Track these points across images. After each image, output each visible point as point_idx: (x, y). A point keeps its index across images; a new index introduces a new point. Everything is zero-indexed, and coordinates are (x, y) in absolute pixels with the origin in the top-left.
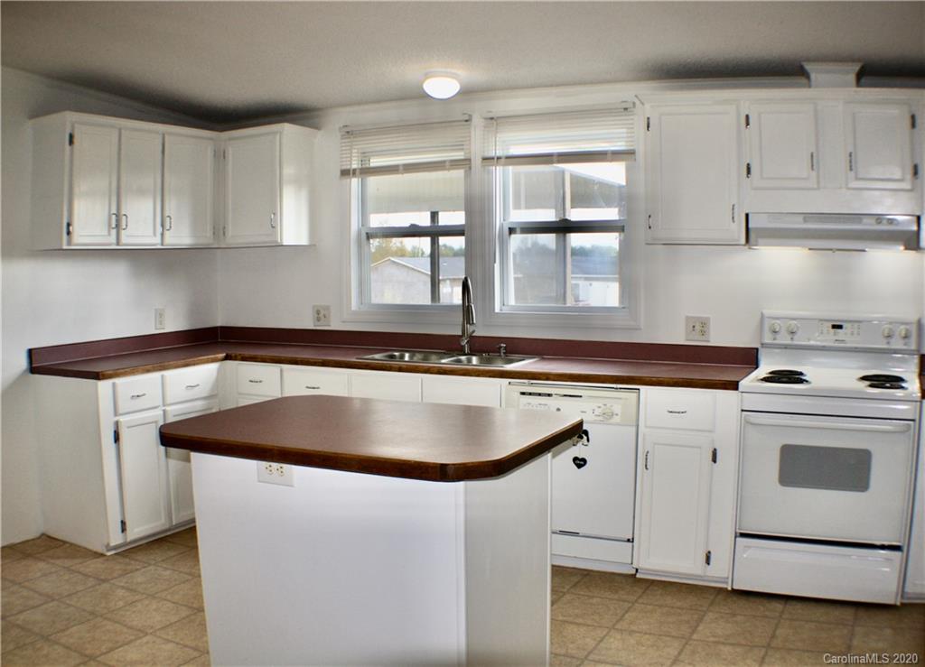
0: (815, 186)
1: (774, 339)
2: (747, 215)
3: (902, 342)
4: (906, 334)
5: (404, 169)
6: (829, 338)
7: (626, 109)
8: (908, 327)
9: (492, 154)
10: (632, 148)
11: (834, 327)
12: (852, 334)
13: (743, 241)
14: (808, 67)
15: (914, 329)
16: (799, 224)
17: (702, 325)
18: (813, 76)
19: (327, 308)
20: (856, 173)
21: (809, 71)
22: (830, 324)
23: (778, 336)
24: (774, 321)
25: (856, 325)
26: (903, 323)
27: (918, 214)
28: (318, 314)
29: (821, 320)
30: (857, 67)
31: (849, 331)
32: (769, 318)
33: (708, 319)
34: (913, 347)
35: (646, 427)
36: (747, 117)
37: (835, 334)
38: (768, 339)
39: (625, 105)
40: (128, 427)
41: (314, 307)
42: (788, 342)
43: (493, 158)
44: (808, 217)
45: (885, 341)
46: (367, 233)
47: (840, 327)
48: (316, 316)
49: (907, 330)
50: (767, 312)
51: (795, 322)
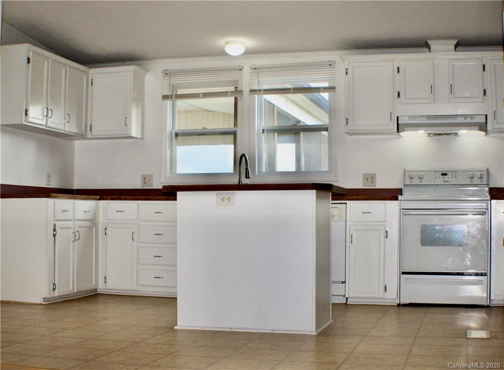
0: (433, 102)
1: (411, 182)
2: (398, 117)
3: (479, 180)
4: (481, 176)
5: (203, 96)
6: (440, 180)
7: (330, 65)
8: (482, 173)
9: (256, 88)
10: (334, 85)
11: (443, 174)
12: (452, 178)
13: (396, 130)
14: (430, 42)
15: (485, 173)
16: (425, 121)
17: (371, 178)
18: (432, 47)
19: (151, 176)
20: (454, 96)
21: (430, 44)
22: (440, 173)
23: (413, 180)
24: (411, 173)
25: (454, 173)
26: (479, 171)
27: (486, 114)
28: (145, 179)
29: (435, 171)
30: (455, 42)
31: (450, 176)
32: (408, 171)
33: (375, 174)
34: (485, 182)
35: (350, 221)
36: (398, 68)
37: (443, 178)
38: (408, 182)
39: (330, 63)
40: (61, 228)
41: (142, 175)
42: (419, 183)
43: (256, 90)
44: (429, 117)
45: (470, 180)
46: (176, 133)
47: (446, 174)
48: (143, 181)
49: (481, 174)
50: (407, 169)
51: (421, 173)
